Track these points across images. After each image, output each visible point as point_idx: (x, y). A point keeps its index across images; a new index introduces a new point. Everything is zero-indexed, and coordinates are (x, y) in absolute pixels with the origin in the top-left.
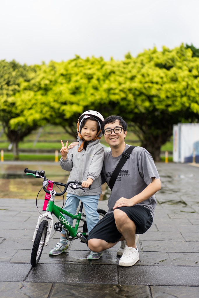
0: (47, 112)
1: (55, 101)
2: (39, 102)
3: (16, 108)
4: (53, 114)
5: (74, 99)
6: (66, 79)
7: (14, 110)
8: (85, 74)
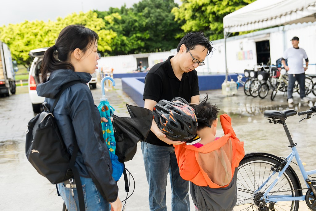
1: (15, 51)
5: (27, 48)
6: (21, 36)
8: (33, 33)
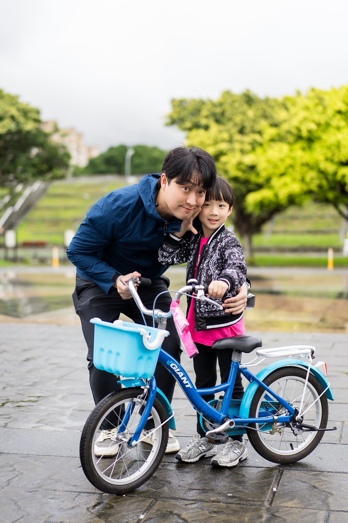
0: (312, 179)
2: (299, 162)
3: (258, 175)
4: (324, 183)
7: (253, 178)
